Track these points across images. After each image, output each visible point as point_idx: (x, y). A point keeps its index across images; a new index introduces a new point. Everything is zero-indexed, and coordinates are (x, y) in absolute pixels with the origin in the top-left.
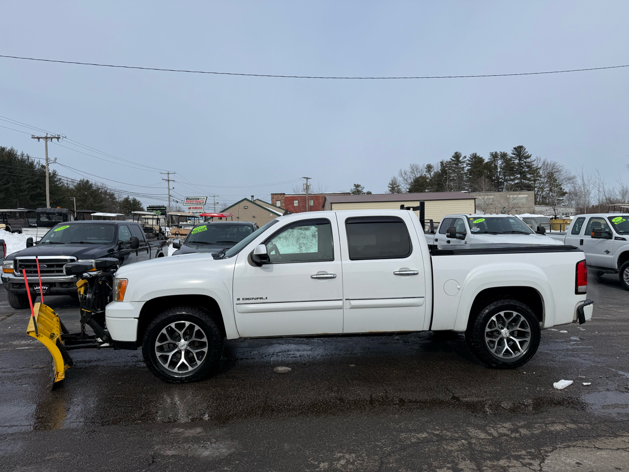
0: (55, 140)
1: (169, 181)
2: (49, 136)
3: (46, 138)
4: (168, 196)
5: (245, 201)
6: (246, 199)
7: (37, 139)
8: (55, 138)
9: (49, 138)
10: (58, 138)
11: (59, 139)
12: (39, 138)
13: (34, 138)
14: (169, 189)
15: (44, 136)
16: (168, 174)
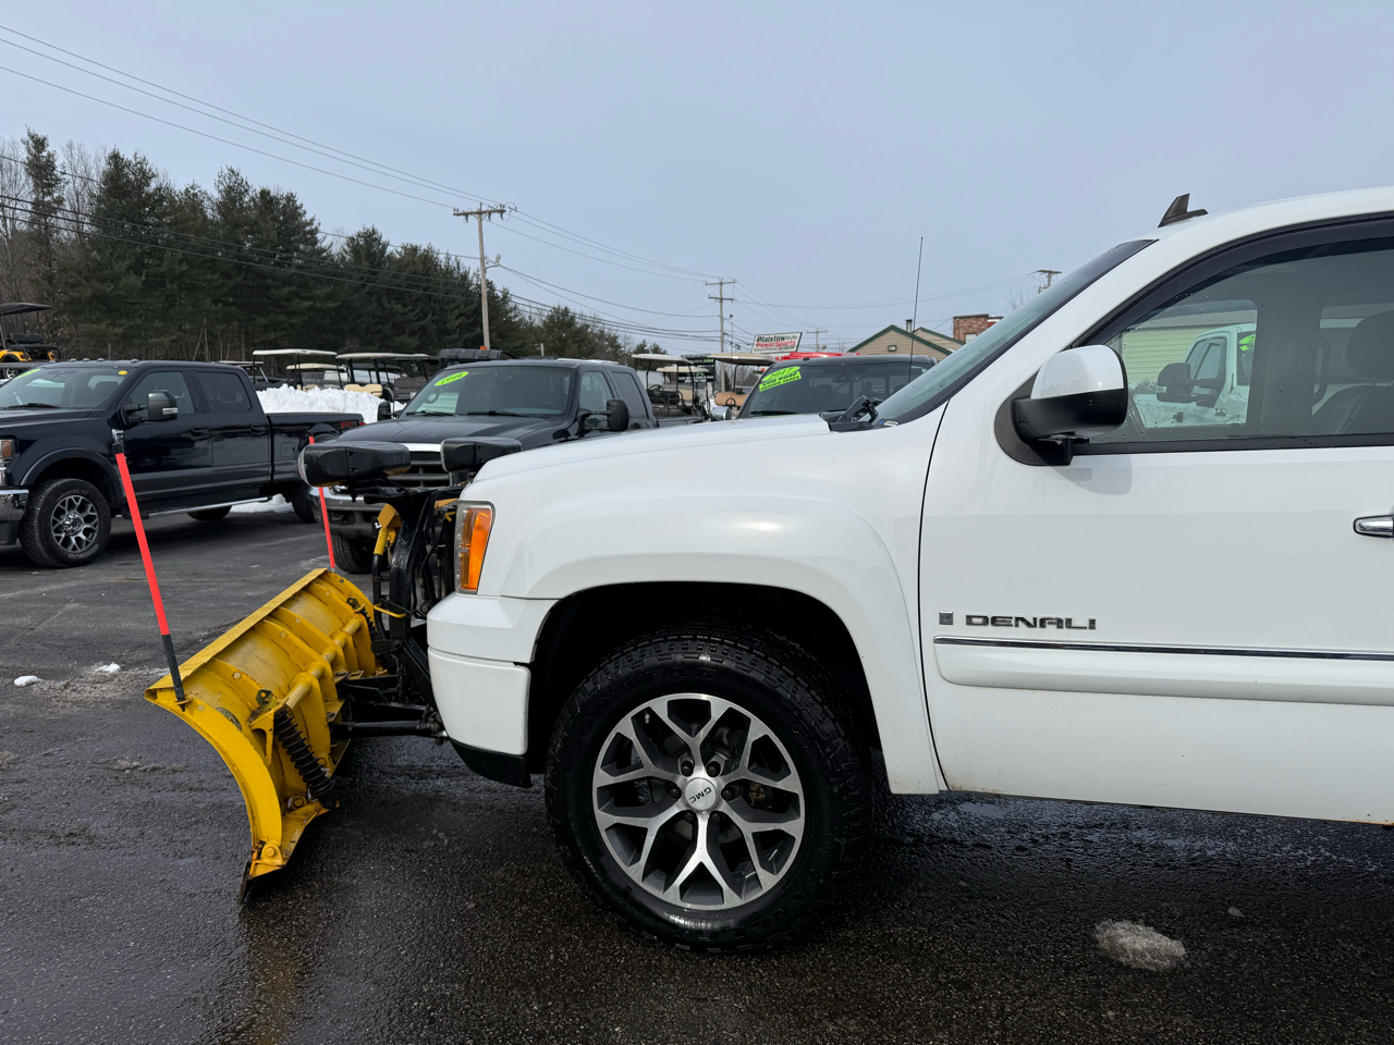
0: (496, 216)
1: (721, 299)
2: (484, 208)
3: (480, 213)
4: (719, 334)
5: (892, 333)
6: (893, 328)
7: (463, 217)
8: (496, 211)
9: (485, 212)
10: (502, 212)
11: (504, 214)
12: (466, 215)
13: (459, 215)
14: (722, 320)
15: (475, 210)
16: (721, 284)
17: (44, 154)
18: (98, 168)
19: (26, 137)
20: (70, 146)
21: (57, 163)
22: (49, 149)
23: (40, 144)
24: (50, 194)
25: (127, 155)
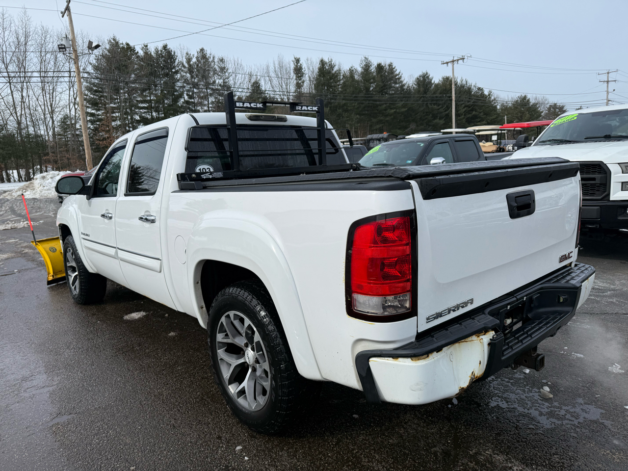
0: (461, 61)
1: (608, 82)
3: (453, 61)
4: (606, 101)
7: (446, 65)
8: (461, 59)
9: (455, 60)
10: (463, 59)
11: (465, 60)
12: (447, 63)
13: (444, 64)
14: (608, 93)
15: (451, 60)
16: (608, 73)
17: (299, 64)
18: (317, 66)
19: (294, 59)
20: (307, 60)
21: (303, 67)
22: (300, 62)
23: (298, 61)
24: (300, 80)
25: (326, 60)
